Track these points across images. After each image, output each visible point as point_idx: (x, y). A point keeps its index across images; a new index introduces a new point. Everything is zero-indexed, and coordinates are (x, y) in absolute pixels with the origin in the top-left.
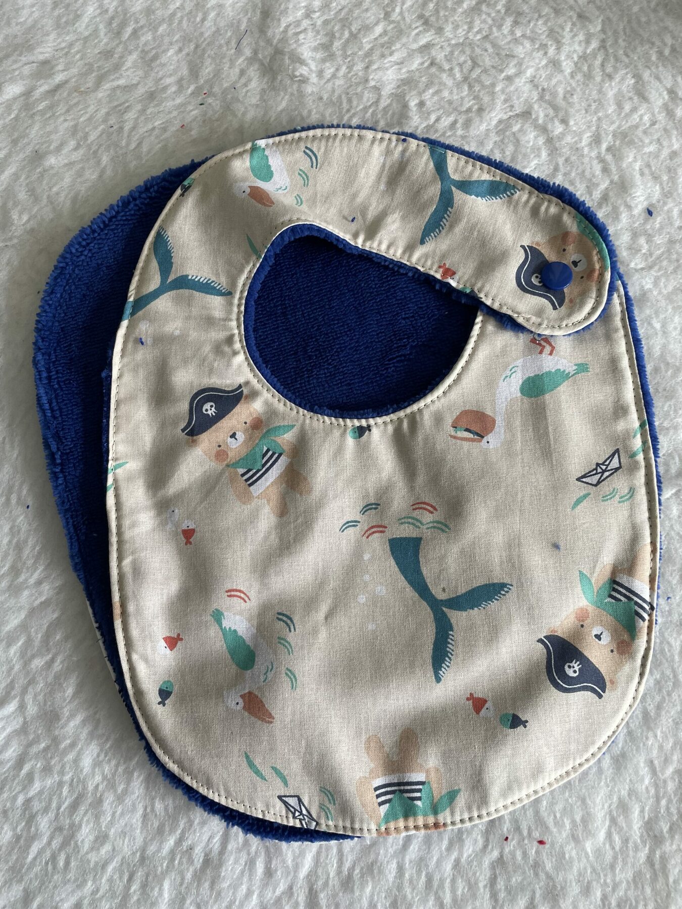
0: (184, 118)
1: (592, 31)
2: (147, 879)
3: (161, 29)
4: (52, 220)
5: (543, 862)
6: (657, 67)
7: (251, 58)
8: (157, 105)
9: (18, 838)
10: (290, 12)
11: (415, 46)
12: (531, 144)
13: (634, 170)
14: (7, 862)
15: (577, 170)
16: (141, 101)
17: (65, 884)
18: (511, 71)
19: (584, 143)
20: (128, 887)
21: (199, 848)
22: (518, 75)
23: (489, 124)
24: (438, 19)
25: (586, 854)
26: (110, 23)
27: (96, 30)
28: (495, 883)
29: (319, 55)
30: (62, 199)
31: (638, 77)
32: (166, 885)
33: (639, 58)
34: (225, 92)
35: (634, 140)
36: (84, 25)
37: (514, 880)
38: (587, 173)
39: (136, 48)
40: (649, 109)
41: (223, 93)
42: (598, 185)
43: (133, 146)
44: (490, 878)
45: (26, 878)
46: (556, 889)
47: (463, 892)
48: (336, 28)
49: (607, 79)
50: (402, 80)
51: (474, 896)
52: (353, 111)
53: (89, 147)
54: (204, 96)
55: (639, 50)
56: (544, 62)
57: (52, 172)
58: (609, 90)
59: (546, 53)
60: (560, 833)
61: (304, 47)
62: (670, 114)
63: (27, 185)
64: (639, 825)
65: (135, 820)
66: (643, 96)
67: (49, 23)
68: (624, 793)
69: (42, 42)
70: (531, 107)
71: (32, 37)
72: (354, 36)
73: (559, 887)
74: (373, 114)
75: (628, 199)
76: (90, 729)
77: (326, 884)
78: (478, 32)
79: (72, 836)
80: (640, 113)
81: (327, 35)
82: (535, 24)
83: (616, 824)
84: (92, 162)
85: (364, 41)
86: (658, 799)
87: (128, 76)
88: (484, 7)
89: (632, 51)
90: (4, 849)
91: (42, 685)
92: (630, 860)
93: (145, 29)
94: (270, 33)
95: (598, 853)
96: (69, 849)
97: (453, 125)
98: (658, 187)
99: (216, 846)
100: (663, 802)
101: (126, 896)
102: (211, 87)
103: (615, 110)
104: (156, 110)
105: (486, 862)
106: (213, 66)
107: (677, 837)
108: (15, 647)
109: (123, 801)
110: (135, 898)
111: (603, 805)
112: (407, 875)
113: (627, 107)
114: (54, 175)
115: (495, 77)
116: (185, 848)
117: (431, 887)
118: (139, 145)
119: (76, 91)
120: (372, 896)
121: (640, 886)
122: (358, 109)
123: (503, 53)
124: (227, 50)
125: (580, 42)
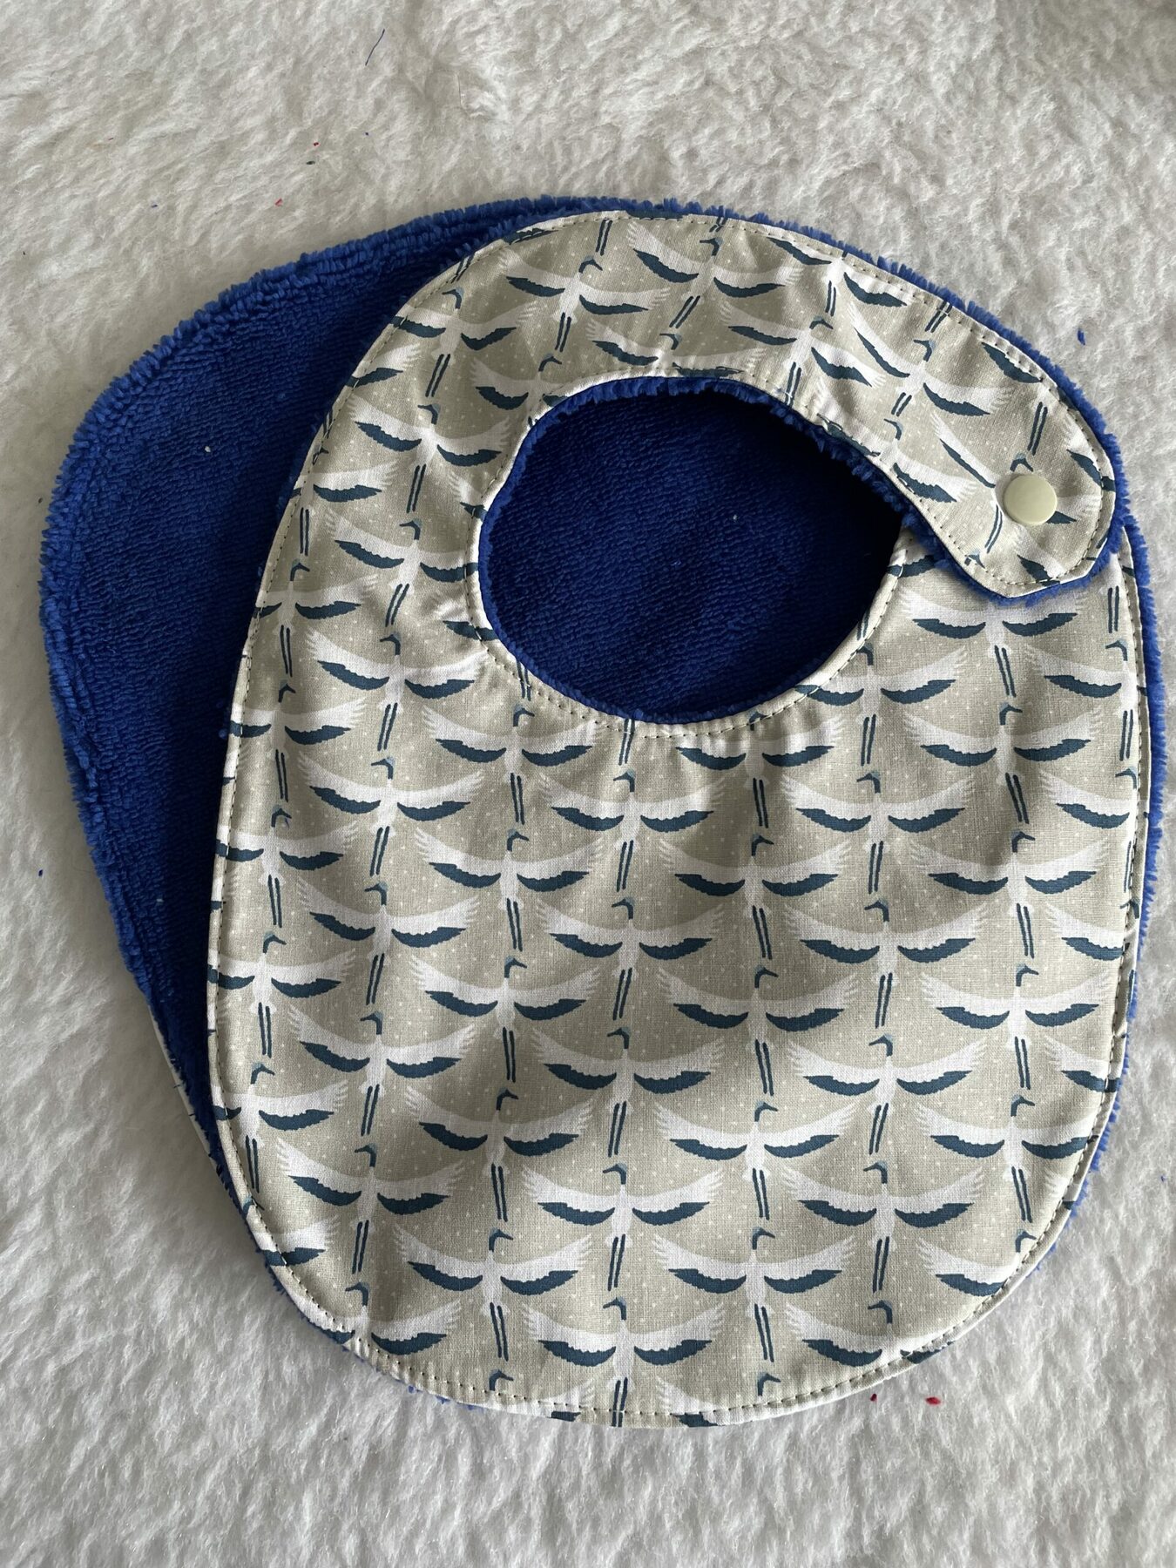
0: (280, 187)
1: (980, 20)
2: (274, 1490)
3: (234, 32)
4: (58, 373)
5: (937, 1434)
6: (1093, 80)
7: (393, 80)
8: (231, 167)
9: (51, 1434)
11: (677, 53)
12: (881, 220)
13: (1057, 260)
15: (960, 263)
16: (203, 159)
17: (135, 1508)
18: (844, 94)
19: (971, 216)
20: (241, 1508)
21: (360, 1436)
22: (857, 98)
23: (808, 188)
24: (714, 5)
25: (1008, 1416)
26: (144, 24)
27: (120, 37)
28: (858, 1471)
29: (512, 72)
30: (74, 335)
31: (1060, 99)
32: (307, 1501)
33: (1061, 66)
34: (350, 140)
35: (1056, 210)
36: (98, 29)
37: (889, 1464)
38: (979, 267)
39: (193, 66)
40: (1083, 155)
41: (346, 142)
42: (997, 288)
43: (193, 239)
44: (850, 1463)
45: (67, 1502)
46: (959, 1478)
47: (805, 1488)
48: (539, 24)
49: (1008, 103)
50: (657, 113)
51: (824, 1495)
52: (574, 170)
53: (117, 243)
54: (314, 148)
55: (1061, 52)
56: (899, 77)
57: (53, 288)
58: (1012, 122)
59: (902, 61)
60: (963, 1383)
61: (485, 57)
62: (1117, 162)
63: (11, 311)
64: (1093, 1365)
65: (249, 1396)
66: (1070, 134)
67: (35, 24)
68: (1067, 1313)
69: (26, 59)
70: (880, 155)
71: (8, 51)
72: (571, 38)
73: (964, 1472)
74: (608, 175)
75: (1049, 312)
76: (165, 1246)
77: (576, 1486)
78: (784, 27)
79: (143, 1427)
80: (1064, 161)
81: (523, 35)
82: (882, 11)
83: (1055, 1365)
84: (123, 269)
85: (589, 45)
86: (1123, 1322)
87: (181, 116)
89: (1050, 53)
90: (28, 1453)
91: (80, 1175)
92: (1081, 1423)
93: (207, 33)
94: (424, 35)
95: (1028, 1413)
96: (140, 1449)
98: (1098, 290)
99: (389, 1432)
100: (1132, 1326)
101: (239, 1522)
102: (326, 134)
103: (1023, 157)
104: (230, 175)
105: (842, 1437)
106: (328, 94)
107: (1156, 1382)
108: (31, 1115)
109: (228, 1364)
110: (255, 1525)
111: (1033, 1335)
112: (711, 1465)
113: (1044, 152)
114: (58, 294)
115: (817, 104)
116: (335, 1438)
117: (752, 1482)
118: (204, 236)
119: (88, 144)
120: (653, 1502)
121: (1098, 1465)
122: (582, 167)
123: (829, 61)
124: (351, 67)
125: (960, 40)
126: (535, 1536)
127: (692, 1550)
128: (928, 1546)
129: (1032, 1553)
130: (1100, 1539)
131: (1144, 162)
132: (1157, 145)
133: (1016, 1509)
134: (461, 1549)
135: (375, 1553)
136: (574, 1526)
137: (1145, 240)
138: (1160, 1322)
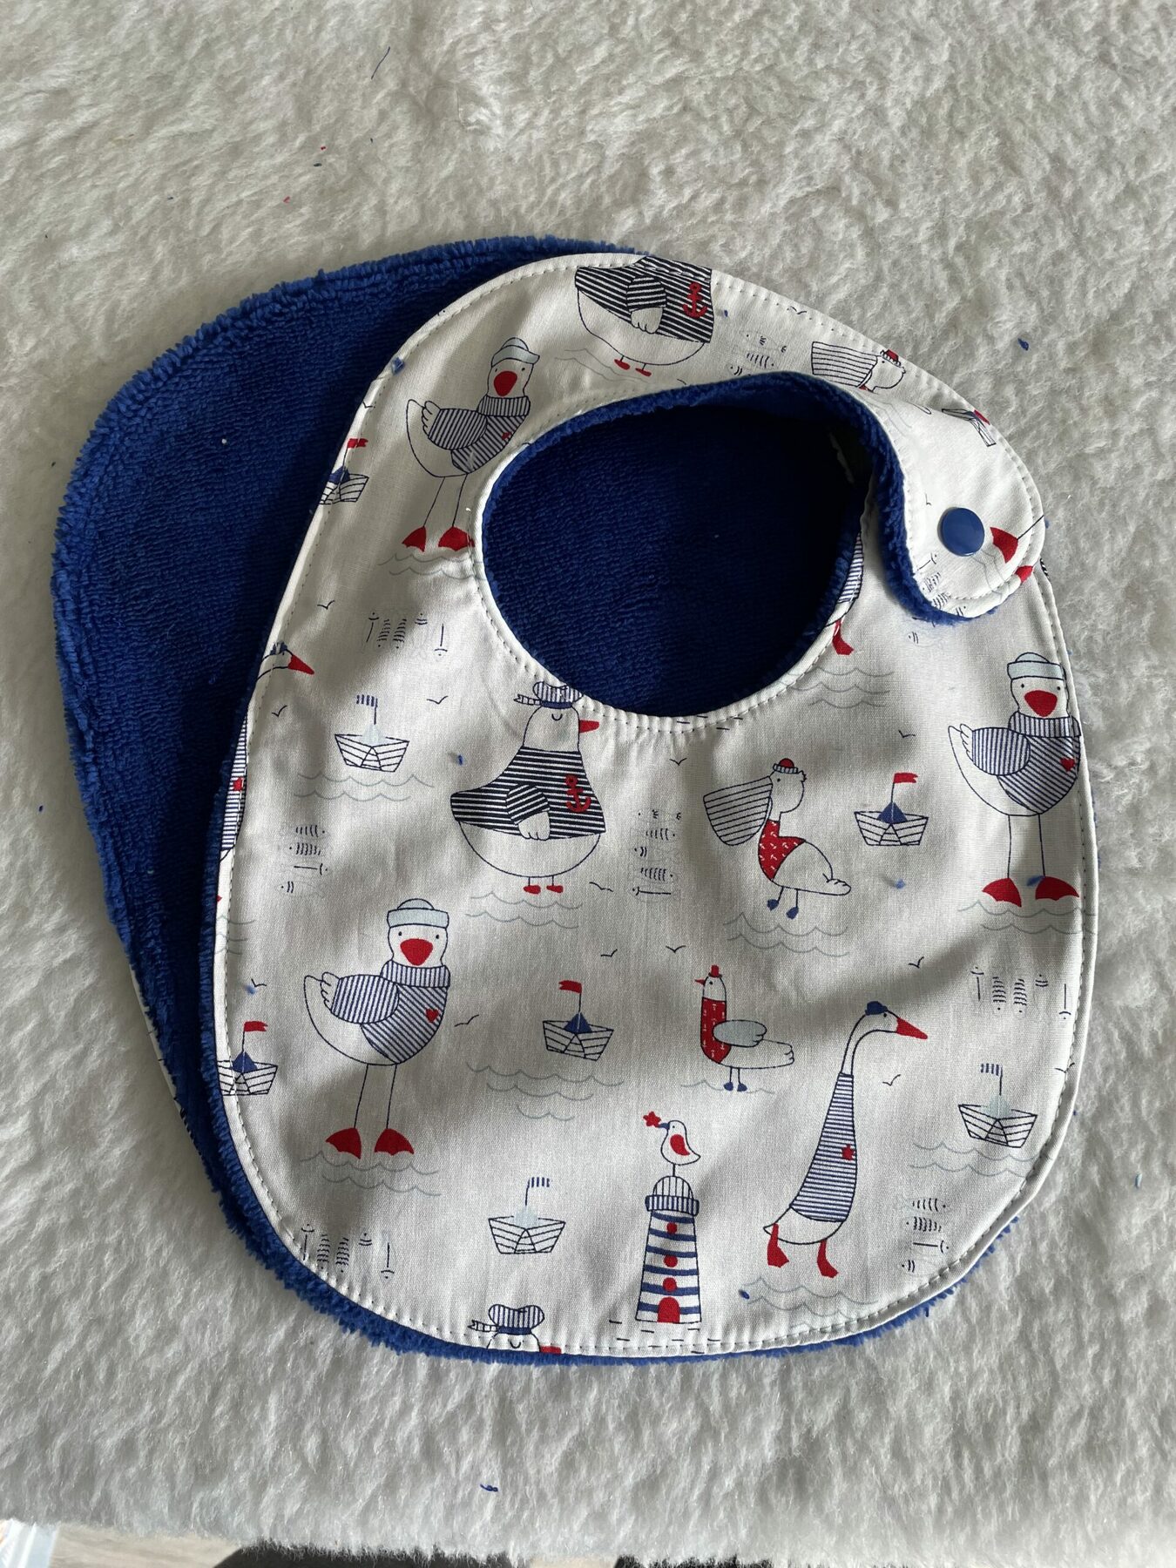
0: (288, 186)
1: (935, 62)
2: (241, 1393)
4: (74, 348)
6: (1034, 120)
7: (396, 93)
8: (243, 166)
9: (29, 1338)
10: (459, 21)
11: (659, 80)
12: (841, 236)
13: (997, 280)
14: (11, 1377)
16: (218, 158)
17: (107, 1409)
18: (809, 123)
19: (921, 238)
20: (210, 1408)
22: (821, 127)
23: (775, 205)
24: (694, 38)
26: (166, 31)
27: (143, 43)
28: (789, 1378)
29: (506, 91)
30: (90, 314)
31: (1004, 135)
32: (273, 1401)
33: (1006, 105)
34: (355, 146)
35: (998, 234)
36: (123, 33)
37: (817, 1372)
38: (926, 284)
39: (211, 72)
40: (1023, 187)
41: (351, 148)
42: (942, 303)
43: (206, 230)
44: (780, 1371)
45: (42, 1402)
46: (881, 1385)
47: (739, 1394)
48: (534, 48)
49: (957, 137)
50: (638, 133)
51: (756, 1400)
52: (561, 181)
53: (134, 230)
54: (322, 152)
55: (1006, 93)
56: (860, 109)
57: (73, 269)
58: (960, 154)
59: (862, 96)
61: (482, 77)
62: (1054, 193)
63: (32, 290)
64: (1007, 1284)
65: (220, 1303)
66: (1013, 167)
67: (64, 27)
69: (54, 58)
70: (840, 179)
71: (37, 50)
72: (561, 62)
73: (886, 1379)
75: (989, 327)
76: (148, 1159)
77: (526, 1389)
78: (756, 61)
79: (119, 1330)
80: (1007, 192)
81: (517, 59)
82: (846, 50)
84: (139, 255)
85: (578, 70)
86: (1034, 1244)
87: (197, 117)
88: (766, 21)
89: (996, 93)
90: (5, 1357)
91: (67, 1092)
92: (995, 1337)
93: (224, 42)
94: (426, 55)
95: (945, 1327)
96: (115, 1352)
97: (718, 206)
98: (1034, 308)
100: (1043, 1247)
101: (208, 1422)
102: (333, 139)
103: (970, 186)
104: (243, 173)
106: (336, 103)
107: (1064, 1300)
108: (20, 1034)
109: (202, 1272)
110: (222, 1425)
113: (988, 182)
114: (77, 274)
115: (785, 132)
116: (302, 1343)
117: (690, 1387)
118: (216, 228)
119: (110, 139)
120: (599, 1402)
121: (1009, 1376)
122: (569, 178)
123: (797, 94)
124: (358, 79)
125: (916, 79)
126: (487, 1436)
127: (633, 1452)
128: (852, 1451)
129: (948, 1458)
130: (1010, 1447)
131: (1078, 194)
132: (1091, 180)
133: (933, 1416)
134: (416, 1448)
135: (335, 1452)
136: (524, 1427)
137: (1077, 264)
138: (1070, 1244)
